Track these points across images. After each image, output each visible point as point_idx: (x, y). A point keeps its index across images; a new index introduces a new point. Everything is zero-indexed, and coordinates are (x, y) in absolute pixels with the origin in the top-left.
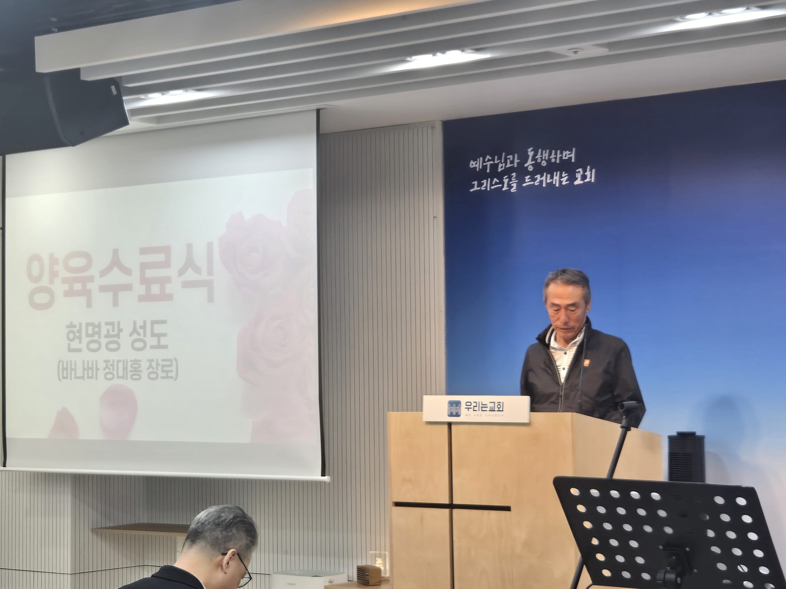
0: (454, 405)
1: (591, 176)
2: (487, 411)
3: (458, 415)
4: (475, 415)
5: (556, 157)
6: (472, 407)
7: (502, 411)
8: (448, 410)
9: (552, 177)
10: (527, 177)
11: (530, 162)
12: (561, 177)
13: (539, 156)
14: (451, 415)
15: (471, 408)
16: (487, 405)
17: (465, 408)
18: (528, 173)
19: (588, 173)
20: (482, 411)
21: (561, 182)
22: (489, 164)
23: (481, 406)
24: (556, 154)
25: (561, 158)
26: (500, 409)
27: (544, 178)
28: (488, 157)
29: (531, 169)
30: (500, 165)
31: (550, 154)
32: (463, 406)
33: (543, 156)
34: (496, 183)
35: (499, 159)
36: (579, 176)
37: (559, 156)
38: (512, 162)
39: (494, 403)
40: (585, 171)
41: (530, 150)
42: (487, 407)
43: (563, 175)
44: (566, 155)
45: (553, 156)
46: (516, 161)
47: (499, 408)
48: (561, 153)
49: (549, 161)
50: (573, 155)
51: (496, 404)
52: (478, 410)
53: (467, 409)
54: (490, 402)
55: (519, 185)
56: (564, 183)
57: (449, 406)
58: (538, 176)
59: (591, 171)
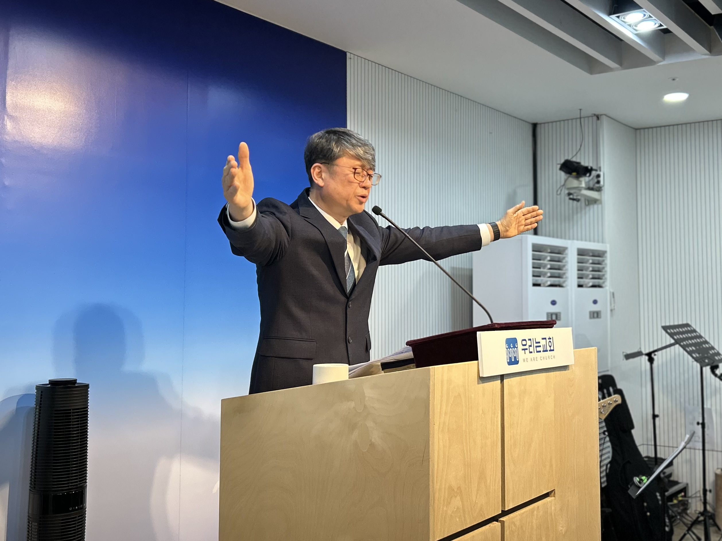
0: (512, 347)
2: (540, 352)
3: (516, 362)
4: (531, 360)
6: (527, 347)
7: (553, 350)
8: (507, 354)
14: (510, 363)
15: (527, 349)
16: (539, 343)
17: (523, 349)
20: (537, 352)
23: (536, 345)
26: (552, 348)
32: (520, 347)
39: (545, 340)
42: (540, 346)
47: (550, 347)
51: (548, 341)
52: (533, 352)
53: (524, 351)
54: (543, 339)
57: (507, 349)
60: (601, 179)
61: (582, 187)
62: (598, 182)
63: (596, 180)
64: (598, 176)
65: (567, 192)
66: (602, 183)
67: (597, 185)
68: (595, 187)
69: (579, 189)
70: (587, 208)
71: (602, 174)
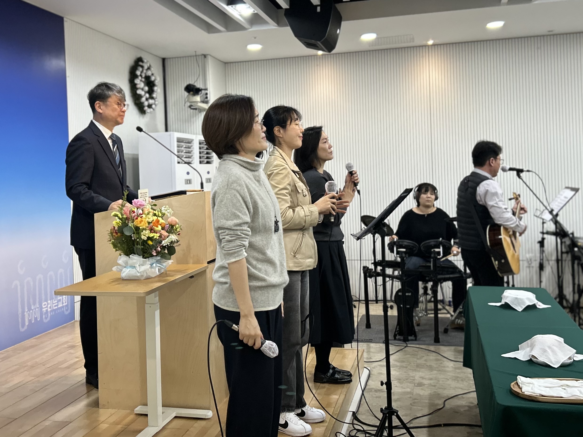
60: (208, 96)
61: (198, 101)
62: (207, 98)
63: (205, 96)
64: (207, 94)
65: (189, 104)
66: (209, 98)
67: (206, 100)
68: (204, 101)
69: (197, 102)
70: (200, 114)
71: (208, 92)
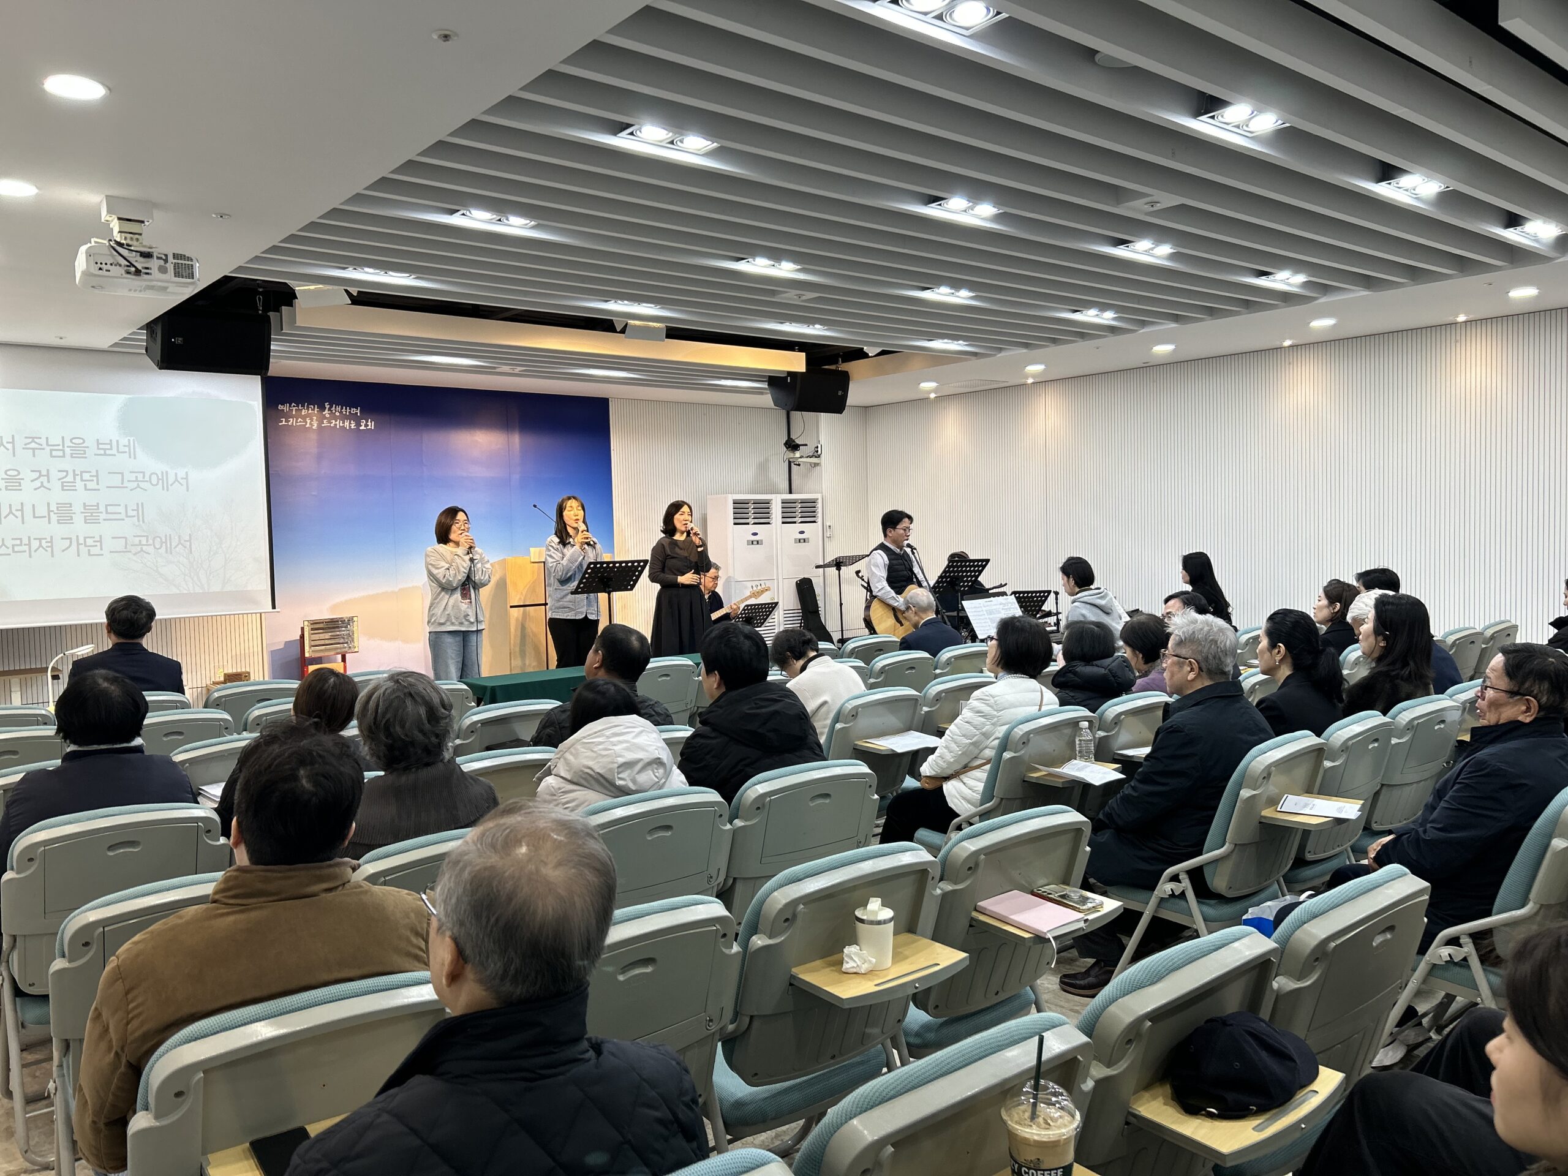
1: (371, 425)
5: (346, 411)
9: (344, 423)
10: (325, 421)
11: (326, 411)
12: (350, 423)
13: (333, 408)
18: (326, 418)
19: (369, 423)
21: (350, 427)
22: (294, 408)
24: (346, 409)
25: (350, 412)
27: (338, 423)
28: (293, 404)
29: (327, 416)
30: (303, 411)
31: (342, 409)
33: (337, 410)
34: (300, 422)
35: (303, 406)
36: (363, 424)
37: (348, 410)
38: (313, 410)
40: (367, 422)
41: (326, 404)
43: (352, 422)
44: (353, 410)
45: (344, 410)
46: (316, 409)
48: (350, 409)
49: (341, 412)
50: (358, 411)
55: (319, 426)
56: (352, 427)
58: (334, 421)
59: (371, 422)
63: (814, 451)
66: (820, 452)
67: (816, 455)
68: (813, 456)
